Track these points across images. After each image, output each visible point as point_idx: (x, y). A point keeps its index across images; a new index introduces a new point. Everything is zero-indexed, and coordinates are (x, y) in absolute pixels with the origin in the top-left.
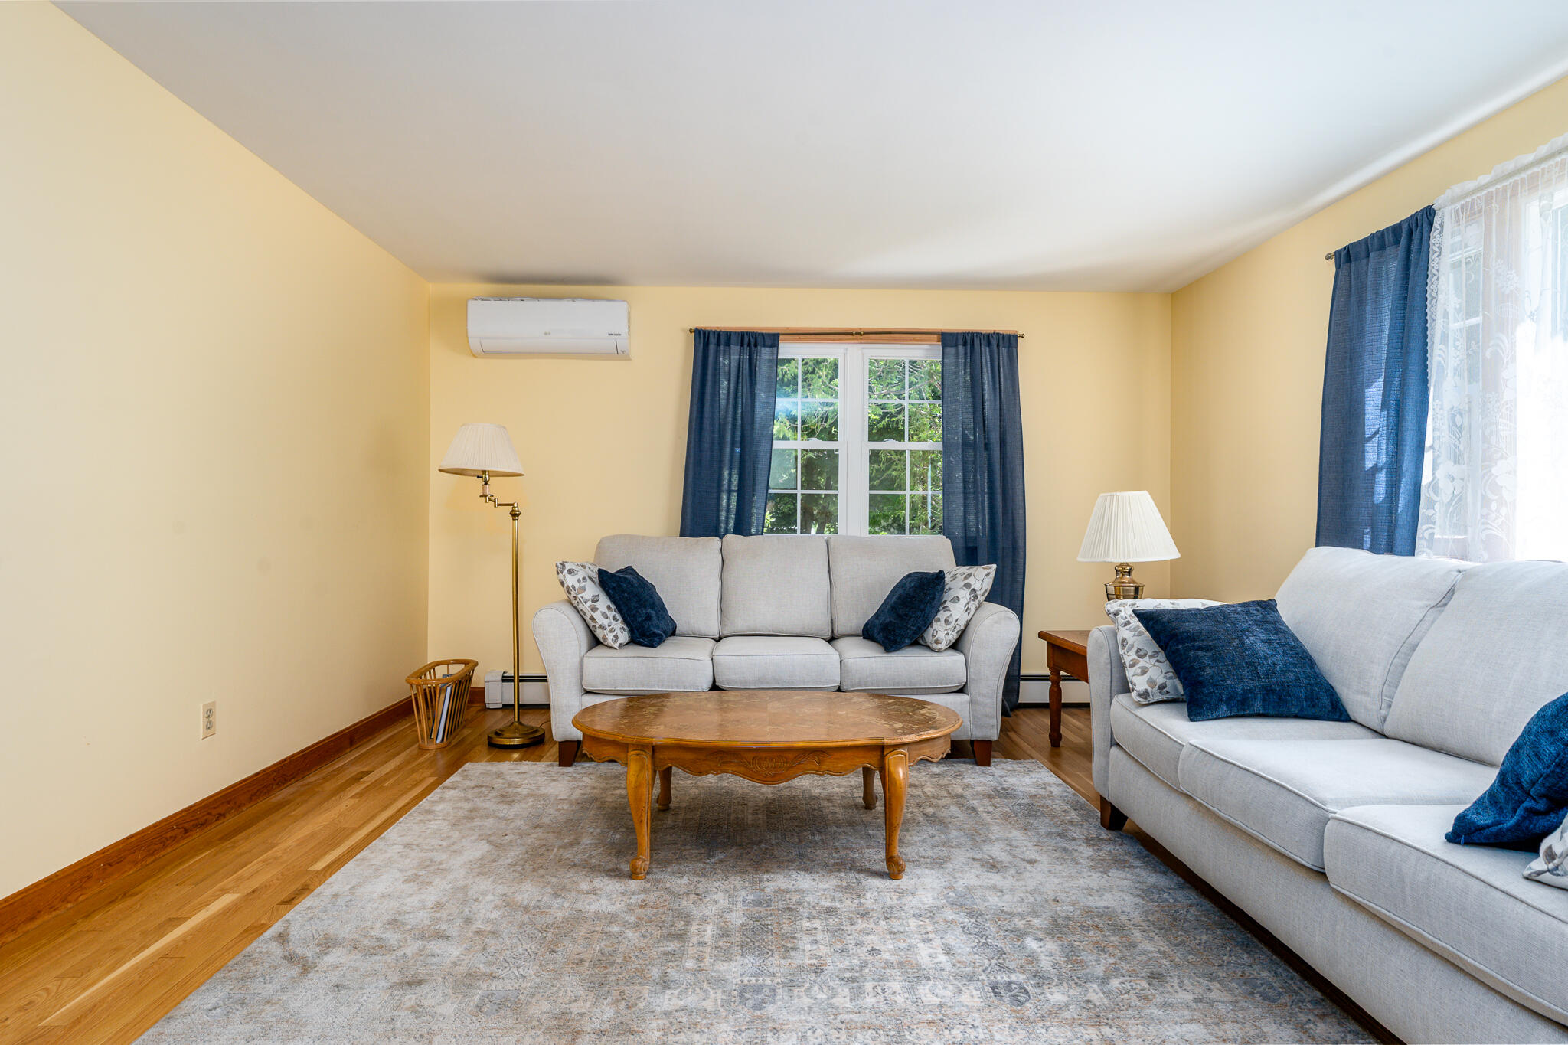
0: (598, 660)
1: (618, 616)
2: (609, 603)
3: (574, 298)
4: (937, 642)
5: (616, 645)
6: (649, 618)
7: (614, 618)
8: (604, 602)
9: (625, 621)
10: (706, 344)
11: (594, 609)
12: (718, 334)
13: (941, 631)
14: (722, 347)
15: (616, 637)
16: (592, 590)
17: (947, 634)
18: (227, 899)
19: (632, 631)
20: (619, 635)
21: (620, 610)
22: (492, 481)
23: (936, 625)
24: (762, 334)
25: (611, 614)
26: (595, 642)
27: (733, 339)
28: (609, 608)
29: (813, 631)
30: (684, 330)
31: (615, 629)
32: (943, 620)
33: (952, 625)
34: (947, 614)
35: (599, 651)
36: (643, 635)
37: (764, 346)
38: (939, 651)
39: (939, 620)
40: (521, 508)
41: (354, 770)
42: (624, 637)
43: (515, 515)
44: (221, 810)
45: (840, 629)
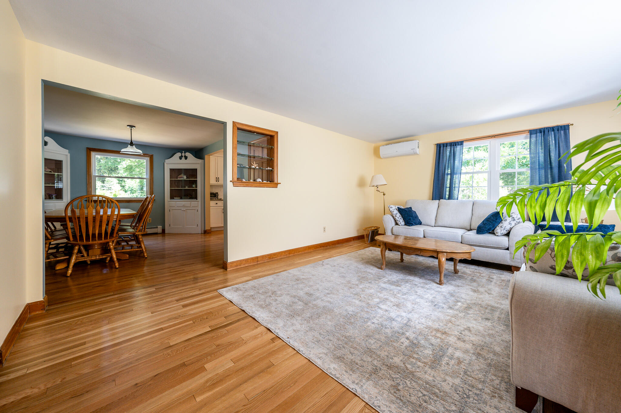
0: (396, 228)
1: (402, 218)
2: (400, 215)
3: (403, 141)
4: (497, 233)
5: (400, 225)
6: (410, 219)
7: (401, 219)
8: (398, 215)
9: (404, 220)
10: (440, 147)
11: (396, 216)
12: (443, 144)
13: (499, 230)
14: (445, 148)
15: (401, 223)
16: (396, 212)
17: (501, 231)
18: (320, 256)
19: (405, 222)
20: (402, 223)
21: (402, 217)
22: (379, 187)
23: (497, 228)
24: (458, 142)
25: (400, 218)
26: (397, 224)
27: (448, 145)
28: (400, 216)
29: (464, 227)
30: (434, 144)
31: (401, 221)
32: (500, 226)
33: (503, 228)
34: (502, 224)
35: (397, 226)
36: (408, 223)
37: (458, 145)
38: (497, 236)
39: (499, 226)
40: (385, 193)
41: (351, 244)
42: (403, 223)
43: (384, 195)
44: (327, 245)
45: (472, 227)
